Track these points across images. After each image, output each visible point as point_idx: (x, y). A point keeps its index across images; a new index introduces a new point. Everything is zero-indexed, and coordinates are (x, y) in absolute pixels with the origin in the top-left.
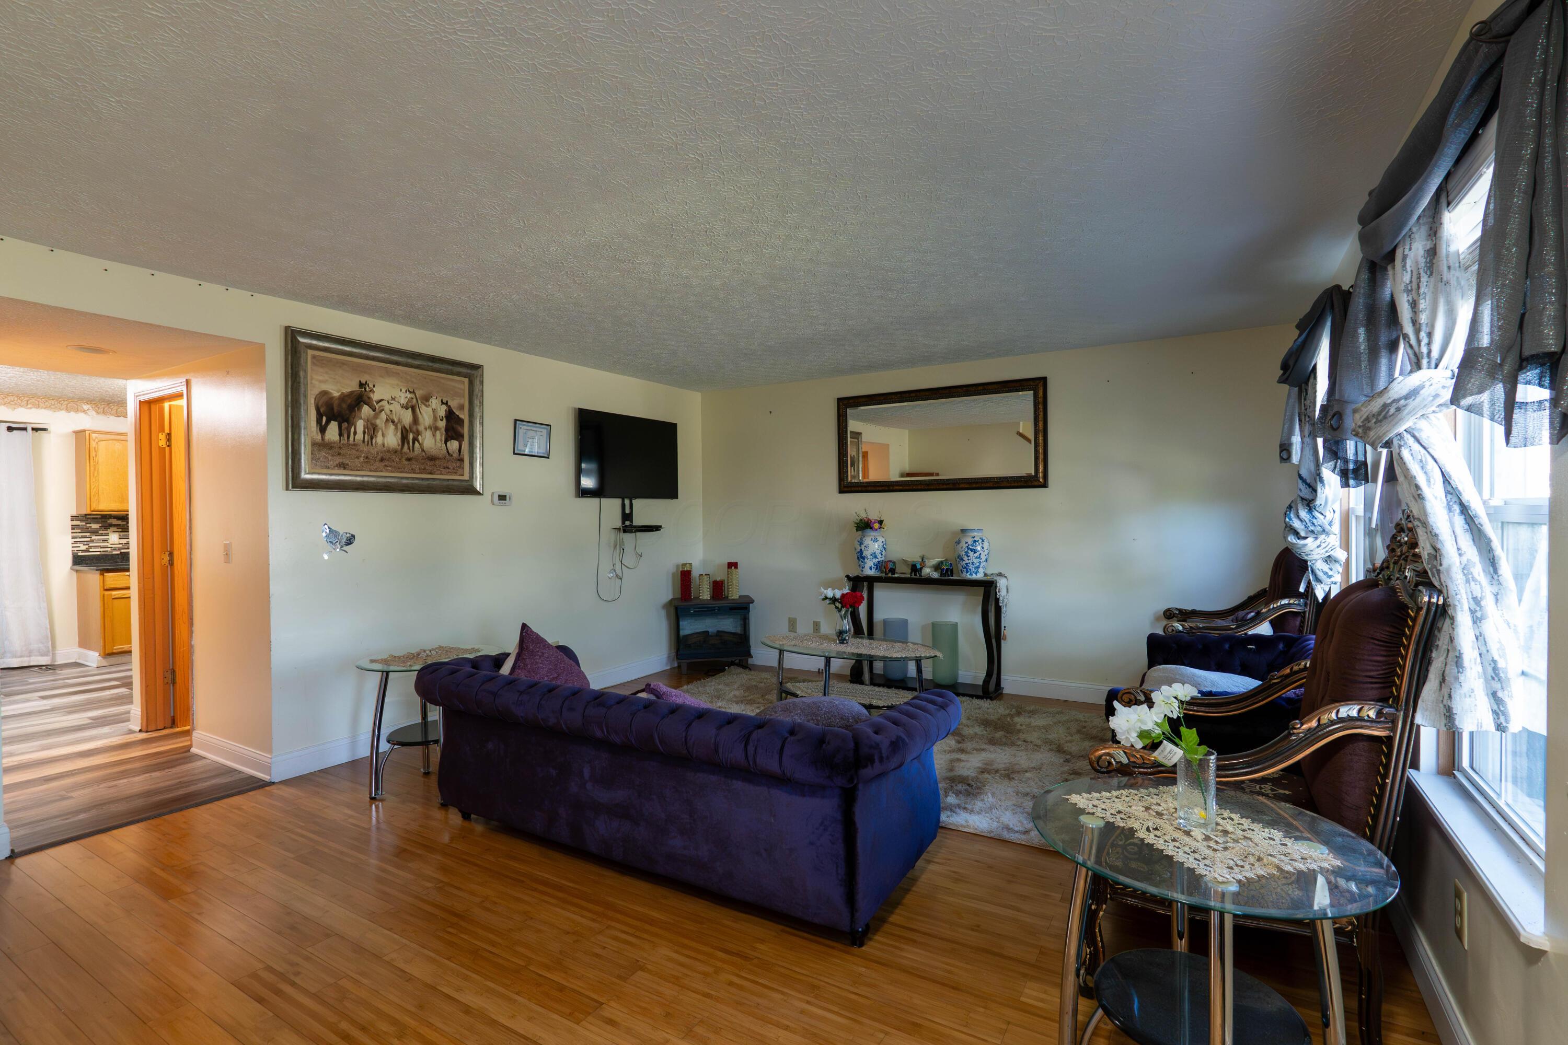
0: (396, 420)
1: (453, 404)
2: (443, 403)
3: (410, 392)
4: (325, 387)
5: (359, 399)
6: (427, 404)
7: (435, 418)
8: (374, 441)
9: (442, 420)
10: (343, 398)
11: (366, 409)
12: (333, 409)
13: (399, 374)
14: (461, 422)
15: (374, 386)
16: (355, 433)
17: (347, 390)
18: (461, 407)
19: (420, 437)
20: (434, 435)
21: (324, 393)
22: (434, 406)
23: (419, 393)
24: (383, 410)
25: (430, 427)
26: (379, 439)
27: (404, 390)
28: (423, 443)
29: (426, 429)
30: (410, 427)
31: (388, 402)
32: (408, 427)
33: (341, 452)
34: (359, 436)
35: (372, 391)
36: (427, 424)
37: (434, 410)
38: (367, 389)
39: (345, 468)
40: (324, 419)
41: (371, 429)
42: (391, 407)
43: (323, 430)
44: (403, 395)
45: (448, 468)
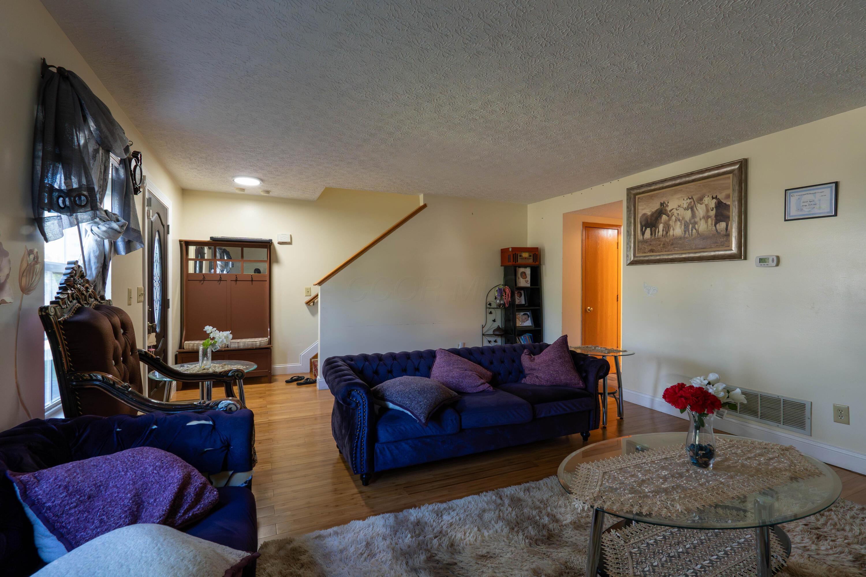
0: (681, 219)
1: (721, 196)
2: (713, 198)
3: (690, 199)
4: (644, 212)
5: (661, 212)
6: (701, 202)
7: (707, 211)
8: (668, 234)
9: (712, 210)
10: (652, 215)
11: (664, 217)
12: (647, 221)
13: (682, 190)
14: (727, 207)
15: (668, 203)
16: (658, 232)
17: (654, 210)
18: (728, 197)
19: (696, 226)
20: (707, 222)
21: (644, 214)
22: (706, 203)
23: (695, 198)
24: (673, 215)
25: (704, 217)
26: (671, 233)
27: (685, 199)
28: (698, 230)
29: (701, 219)
30: (690, 221)
31: (676, 209)
32: (688, 221)
33: (651, 243)
34: (661, 233)
35: (667, 206)
36: (701, 216)
37: (706, 205)
38: (665, 206)
39: (653, 252)
40: (644, 228)
41: (667, 228)
42: (678, 212)
43: (643, 234)
44: (685, 202)
45: (716, 243)
